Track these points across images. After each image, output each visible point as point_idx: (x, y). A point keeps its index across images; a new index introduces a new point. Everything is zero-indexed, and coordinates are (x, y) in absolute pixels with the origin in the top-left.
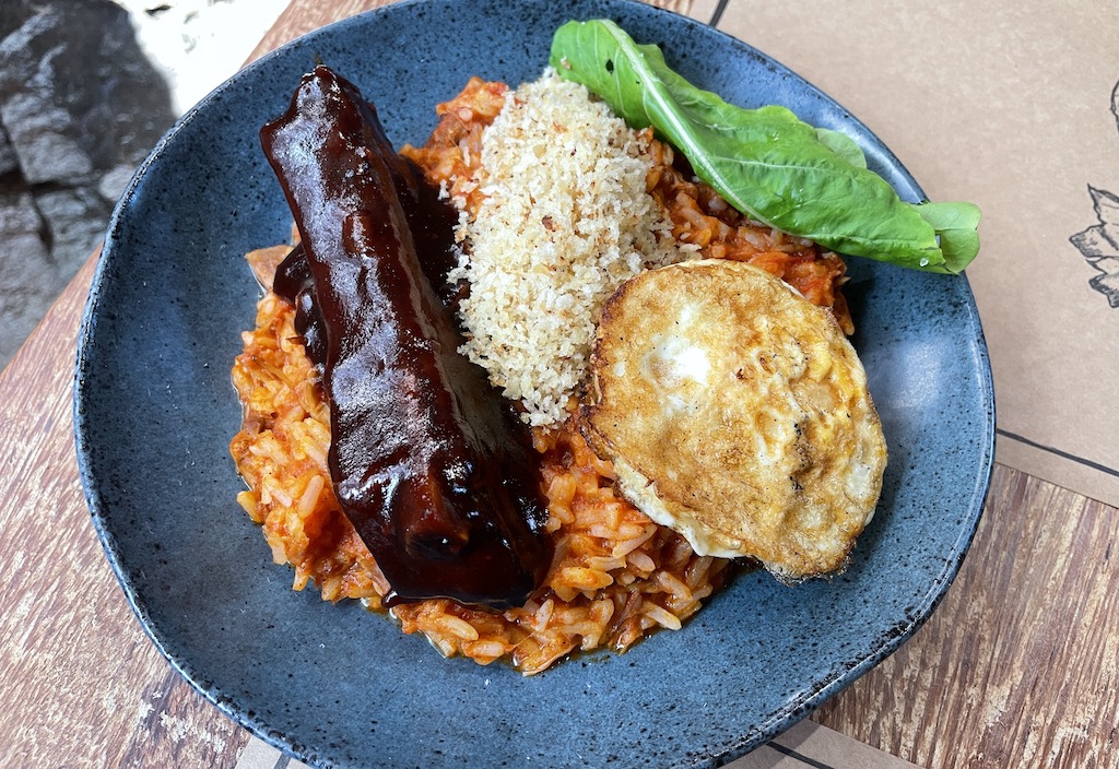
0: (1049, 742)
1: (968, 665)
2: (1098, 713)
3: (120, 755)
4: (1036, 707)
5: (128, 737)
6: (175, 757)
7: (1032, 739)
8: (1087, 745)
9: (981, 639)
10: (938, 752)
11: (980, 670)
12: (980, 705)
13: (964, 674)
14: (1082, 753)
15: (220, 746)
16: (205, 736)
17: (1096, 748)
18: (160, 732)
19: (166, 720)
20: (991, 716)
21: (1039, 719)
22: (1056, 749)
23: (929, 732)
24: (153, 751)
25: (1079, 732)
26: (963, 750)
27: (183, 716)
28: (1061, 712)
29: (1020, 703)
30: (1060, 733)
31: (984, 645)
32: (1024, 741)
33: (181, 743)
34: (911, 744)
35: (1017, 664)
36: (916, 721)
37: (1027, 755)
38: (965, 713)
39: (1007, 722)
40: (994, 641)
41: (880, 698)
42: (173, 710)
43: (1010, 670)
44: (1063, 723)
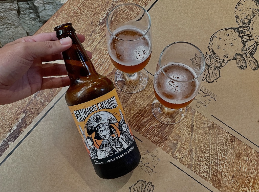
0: (150, 126)
1: (143, 114)
2: (158, 124)
3: (30, 100)
4: (150, 122)
5: (32, 98)
6: (37, 102)
7: (148, 125)
8: (155, 127)
9: (147, 112)
10: (134, 123)
11: (145, 115)
12: (143, 119)
13: (142, 115)
14: (154, 128)
15: (43, 101)
16: (41, 100)
17: (156, 128)
18: (35, 98)
19: (37, 97)
20: (143, 121)
21: (150, 123)
22: (150, 127)
23: (134, 121)
24: (34, 100)
25: (155, 126)
26: (138, 124)
27: (39, 97)
28: (153, 123)
29: (148, 120)
30: (152, 125)
31: (147, 113)
32: (147, 125)
33: (38, 100)
34: (131, 122)
35: (150, 116)
36: (133, 119)
37: (146, 126)
38: (140, 120)
39: (145, 122)
40: (148, 112)
41: (130, 115)
42: (38, 96)
43: (149, 116)
44: (153, 124)
